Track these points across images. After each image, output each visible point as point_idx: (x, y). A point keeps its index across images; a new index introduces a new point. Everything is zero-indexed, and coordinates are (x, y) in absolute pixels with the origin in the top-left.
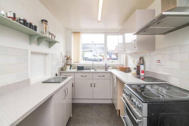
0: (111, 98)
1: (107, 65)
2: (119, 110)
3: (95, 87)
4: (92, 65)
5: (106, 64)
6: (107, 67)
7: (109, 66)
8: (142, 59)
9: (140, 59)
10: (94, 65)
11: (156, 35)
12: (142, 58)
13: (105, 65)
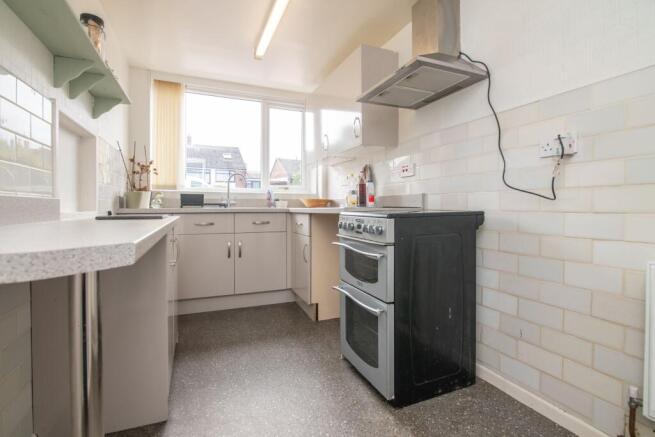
0: (289, 287)
1: (273, 198)
2: (317, 305)
3: (240, 256)
4: (225, 197)
5: (269, 193)
6: (272, 201)
7: (277, 200)
8: (368, 170)
9: (365, 170)
10: (232, 197)
11: (400, 109)
12: (370, 169)
13: (265, 197)
